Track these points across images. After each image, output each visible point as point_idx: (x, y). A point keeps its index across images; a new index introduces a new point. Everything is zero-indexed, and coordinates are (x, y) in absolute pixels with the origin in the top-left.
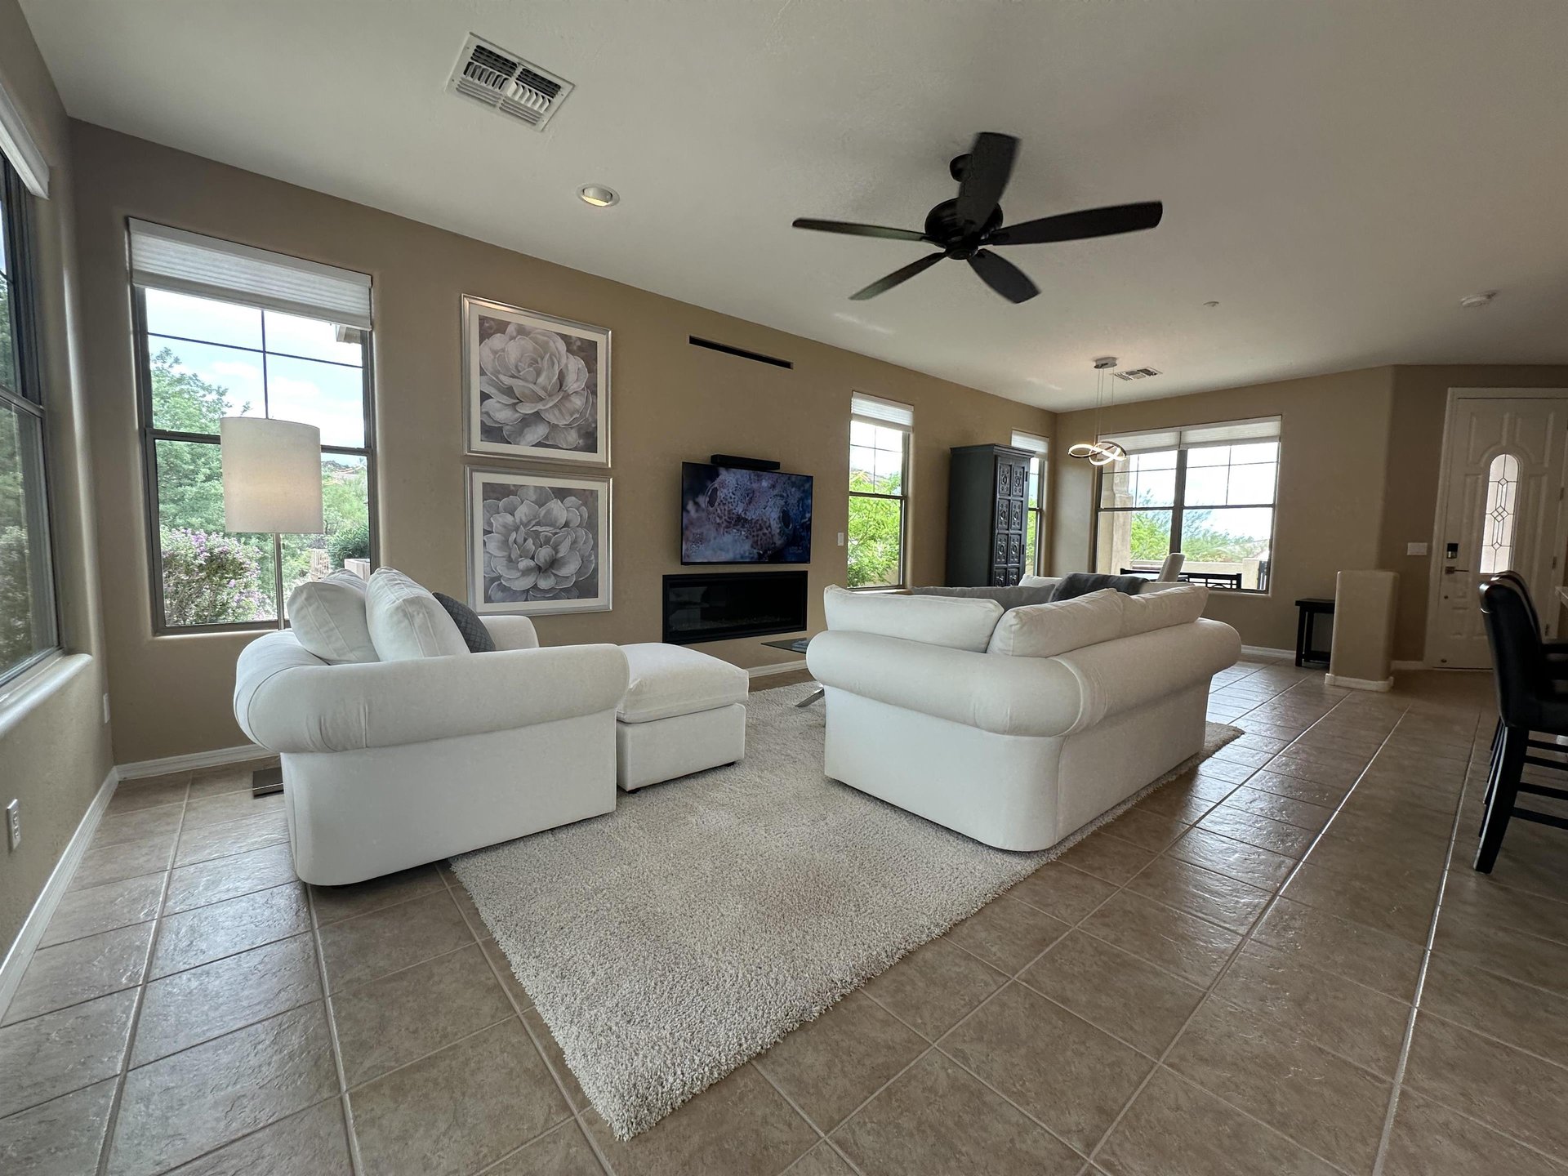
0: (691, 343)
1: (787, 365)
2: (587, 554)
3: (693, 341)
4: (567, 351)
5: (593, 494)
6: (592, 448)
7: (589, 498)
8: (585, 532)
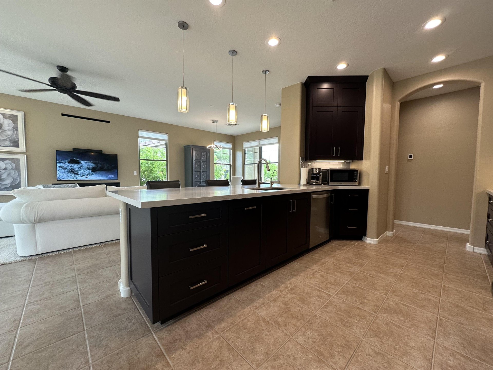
0: (62, 115)
1: (109, 122)
2: (16, 177)
3: (63, 115)
4: (4, 118)
5: (18, 160)
6: (18, 146)
7: (17, 162)
8: (14, 171)
